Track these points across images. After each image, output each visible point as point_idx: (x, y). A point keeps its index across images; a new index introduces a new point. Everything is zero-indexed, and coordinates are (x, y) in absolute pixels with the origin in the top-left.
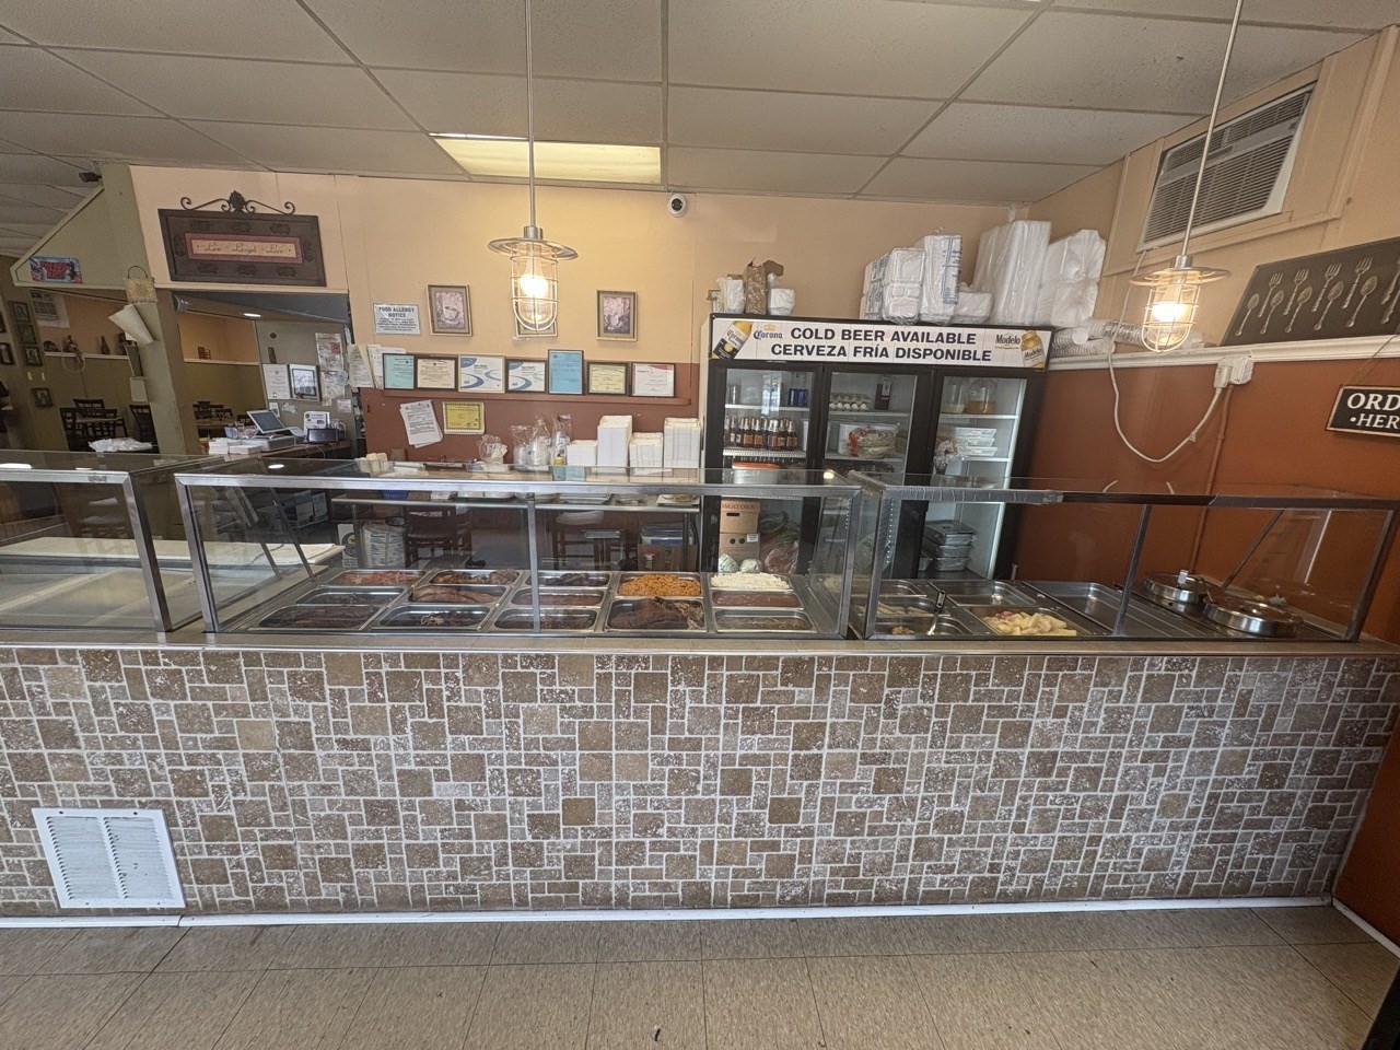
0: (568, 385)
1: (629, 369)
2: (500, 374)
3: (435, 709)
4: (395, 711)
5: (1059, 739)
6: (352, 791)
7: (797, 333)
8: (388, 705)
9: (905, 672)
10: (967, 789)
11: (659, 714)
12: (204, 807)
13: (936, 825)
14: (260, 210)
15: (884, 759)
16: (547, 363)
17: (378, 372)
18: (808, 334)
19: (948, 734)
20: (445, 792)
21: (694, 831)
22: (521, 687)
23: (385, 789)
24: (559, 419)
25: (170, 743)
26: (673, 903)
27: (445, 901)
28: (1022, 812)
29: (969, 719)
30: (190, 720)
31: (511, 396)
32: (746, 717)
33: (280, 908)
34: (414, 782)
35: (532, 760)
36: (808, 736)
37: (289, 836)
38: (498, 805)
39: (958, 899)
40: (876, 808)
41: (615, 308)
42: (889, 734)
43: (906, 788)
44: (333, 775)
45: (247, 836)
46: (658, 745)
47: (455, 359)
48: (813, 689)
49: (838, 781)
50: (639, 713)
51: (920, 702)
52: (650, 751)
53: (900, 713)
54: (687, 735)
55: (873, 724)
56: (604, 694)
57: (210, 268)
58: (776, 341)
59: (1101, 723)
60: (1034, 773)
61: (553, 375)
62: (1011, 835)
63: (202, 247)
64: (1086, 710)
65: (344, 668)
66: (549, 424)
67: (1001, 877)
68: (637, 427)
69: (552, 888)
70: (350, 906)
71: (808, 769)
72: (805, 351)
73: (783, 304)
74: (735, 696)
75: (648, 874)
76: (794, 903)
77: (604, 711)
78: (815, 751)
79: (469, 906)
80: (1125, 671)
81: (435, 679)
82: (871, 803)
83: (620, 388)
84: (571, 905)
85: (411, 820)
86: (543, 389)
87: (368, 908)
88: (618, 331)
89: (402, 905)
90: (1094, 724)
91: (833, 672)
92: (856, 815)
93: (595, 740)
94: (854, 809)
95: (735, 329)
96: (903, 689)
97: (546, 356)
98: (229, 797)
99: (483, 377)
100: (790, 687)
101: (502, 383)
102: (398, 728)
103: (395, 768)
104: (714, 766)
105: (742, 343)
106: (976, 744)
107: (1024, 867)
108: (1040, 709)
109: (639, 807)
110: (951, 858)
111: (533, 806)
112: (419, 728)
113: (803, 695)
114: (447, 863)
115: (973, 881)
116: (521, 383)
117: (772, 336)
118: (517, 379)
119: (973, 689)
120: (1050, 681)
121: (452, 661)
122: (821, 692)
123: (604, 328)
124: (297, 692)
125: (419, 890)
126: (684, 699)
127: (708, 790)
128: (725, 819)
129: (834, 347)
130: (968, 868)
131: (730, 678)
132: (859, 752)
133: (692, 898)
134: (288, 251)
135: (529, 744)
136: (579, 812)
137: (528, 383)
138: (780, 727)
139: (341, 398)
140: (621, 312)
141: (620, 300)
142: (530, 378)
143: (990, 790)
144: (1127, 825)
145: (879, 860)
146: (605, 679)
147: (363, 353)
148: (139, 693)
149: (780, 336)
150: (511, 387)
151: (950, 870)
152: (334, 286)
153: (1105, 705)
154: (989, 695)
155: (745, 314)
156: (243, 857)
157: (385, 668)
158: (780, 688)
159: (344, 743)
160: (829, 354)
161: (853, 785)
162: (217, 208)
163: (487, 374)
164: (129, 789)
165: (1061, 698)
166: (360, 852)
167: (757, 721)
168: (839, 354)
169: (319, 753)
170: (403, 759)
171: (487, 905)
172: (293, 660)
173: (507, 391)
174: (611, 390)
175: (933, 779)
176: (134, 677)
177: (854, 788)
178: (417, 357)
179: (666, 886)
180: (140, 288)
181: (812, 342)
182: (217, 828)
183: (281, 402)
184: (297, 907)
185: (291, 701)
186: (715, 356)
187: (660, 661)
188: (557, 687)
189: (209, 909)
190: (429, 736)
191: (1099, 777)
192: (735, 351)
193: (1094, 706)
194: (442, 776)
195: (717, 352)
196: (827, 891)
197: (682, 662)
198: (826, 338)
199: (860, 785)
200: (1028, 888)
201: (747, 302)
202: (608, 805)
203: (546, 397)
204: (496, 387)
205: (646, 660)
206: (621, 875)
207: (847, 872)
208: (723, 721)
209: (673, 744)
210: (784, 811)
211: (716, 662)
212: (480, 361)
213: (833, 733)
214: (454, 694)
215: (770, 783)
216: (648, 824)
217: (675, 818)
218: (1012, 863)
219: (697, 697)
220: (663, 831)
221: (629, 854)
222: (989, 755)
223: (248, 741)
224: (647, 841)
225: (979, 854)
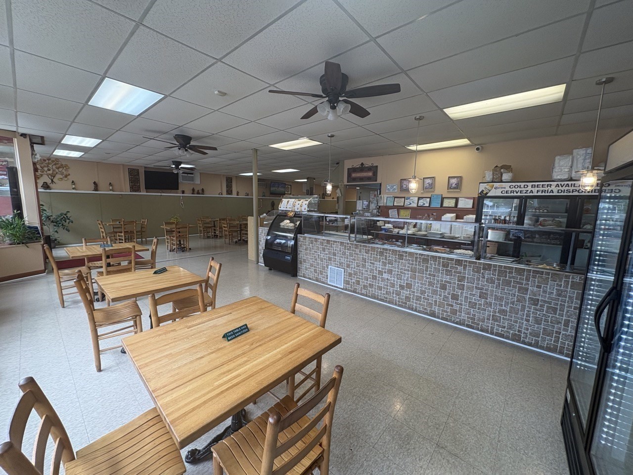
0: (436, 204)
1: (457, 200)
2: (416, 202)
3: (386, 259)
4: (380, 258)
5: (539, 295)
6: (370, 272)
7: (512, 187)
8: (379, 257)
9: (488, 267)
10: (508, 303)
11: (427, 267)
12: (349, 270)
13: (498, 312)
14: (366, 166)
15: (482, 289)
16: (430, 198)
17: (385, 202)
18: (516, 187)
19: (501, 286)
20: (385, 276)
21: (433, 296)
22: (401, 257)
23: (376, 273)
24: (432, 214)
25: (347, 258)
26: (426, 314)
27: (382, 299)
28: (528, 316)
29: (508, 283)
30: (351, 255)
31: (418, 208)
32: (446, 272)
33: (356, 293)
34: (380, 273)
35: (401, 272)
36: (461, 279)
37: (360, 279)
38: (394, 281)
39: (507, 338)
40: (480, 302)
41: (454, 181)
42: (483, 283)
43: (489, 299)
44: (368, 268)
45: (354, 277)
46: (426, 274)
47: (405, 198)
48: (462, 267)
49: (469, 292)
50: (423, 266)
51: (492, 276)
52: (424, 275)
53: (486, 277)
54: (432, 273)
55: (478, 279)
56: (416, 261)
57: (355, 180)
58: (504, 189)
59: (555, 293)
60: (531, 303)
61: (432, 201)
62: (525, 322)
63: (354, 175)
64: (548, 288)
65: (373, 249)
66: (429, 216)
67: (522, 335)
68: (457, 217)
69: (402, 302)
70: (366, 296)
71: (462, 287)
72: (515, 192)
73: (507, 178)
74: (443, 266)
75: (422, 305)
76: (457, 323)
77: (416, 265)
78: (463, 283)
79: (386, 301)
80: (562, 278)
81: (386, 253)
82: (479, 301)
83: (453, 205)
84: (405, 307)
85: (379, 280)
86: (428, 206)
87: (369, 297)
88: (454, 188)
89: (374, 298)
90: (553, 293)
91: (468, 264)
92: (474, 303)
93: (413, 271)
94: (473, 301)
95: (487, 187)
96: (487, 271)
97: (430, 196)
98: (353, 269)
99: (411, 202)
100: (457, 266)
101: (416, 204)
102: (379, 262)
103: (378, 269)
104: (438, 281)
105: (490, 191)
106: (510, 291)
107: (530, 334)
108: (531, 284)
109: (421, 288)
110: (504, 324)
111: (400, 282)
112: (383, 262)
113: (460, 268)
114: (384, 291)
115: (512, 334)
116: (422, 204)
117: (501, 188)
118: (421, 203)
119: (508, 275)
120: (534, 277)
121: (390, 250)
122: (465, 268)
123: (449, 187)
124: (366, 253)
125: (378, 295)
126: (432, 264)
127: (436, 287)
128: (441, 296)
129: (528, 191)
130: (510, 328)
131: (443, 262)
132: (475, 286)
133: (432, 314)
134: (370, 174)
135: (401, 269)
136: (409, 286)
137: (424, 204)
138: (454, 275)
139: (374, 209)
140: (456, 182)
141: (456, 179)
142: (425, 202)
143: (516, 305)
144: (571, 331)
145: (481, 318)
146: (417, 258)
147: (382, 197)
148: (345, 249)
149: (505, 188)
150: (419, 205)
151: (504, 327)
152: (379, 181)
153: (556, 288)
154: (513, 277)
155: (493, 182)
156: (353, 281)
157: (379, 250)
158: (454, 266)
159: (371, 263)
160: (526, 193)
161: (473, 294)
162: (358, 166)
163: (413, 202)
164: (341, 265)
165: (538, 282)
166: (370, 284)
167: (448, 273)
168: (530, 193)
169: (367, 264)
170: (379, 268)
171: (389, 302)
172: (366, 246)
173: (418, 206)
174: (450, 206)
175: (496, 298)
176: (345, 246)
177: (474, 295)
178: (395, 197)
179: (426, 309)
180: (341, 185)
181: (519, 189)
182: (350, 275)
183: (359, 211)
184: (358, 293)
185: (365, 254)
186: (480, 195)
187: (428, 256)
188: (407, 258)
189: (346, 290)
190: (384, 264)
191: (557, 311)
192: (487, 193)
193: (552, 288)
194: (385, 272)
195: (480, 194)
196: (466, 323)
197: (433, 257)
198: (524, 187)
199: (475, 295)
200: (533, 342)
201: (493, 178)
202: (415, 286)
203: (429, 208)
204: (415, 205)
205: (425, 255)
206: (416, 303)
207: (472, 319)
208: (441, 271)
209: (430, 274)
210: (455, 297)
211: (440, 258)
212: (411, 198)
213: (468, 279)
214: (389, 256)
215: (451, 289)
216: (423, 292)
217: (428, 293)
218: (526, 332)
219: (435, 265)
220: (426, 295)
221: (418, 298)
222: (515, 295)
223: (357, 260)
224: (422, 296)
225: (514, 325)
